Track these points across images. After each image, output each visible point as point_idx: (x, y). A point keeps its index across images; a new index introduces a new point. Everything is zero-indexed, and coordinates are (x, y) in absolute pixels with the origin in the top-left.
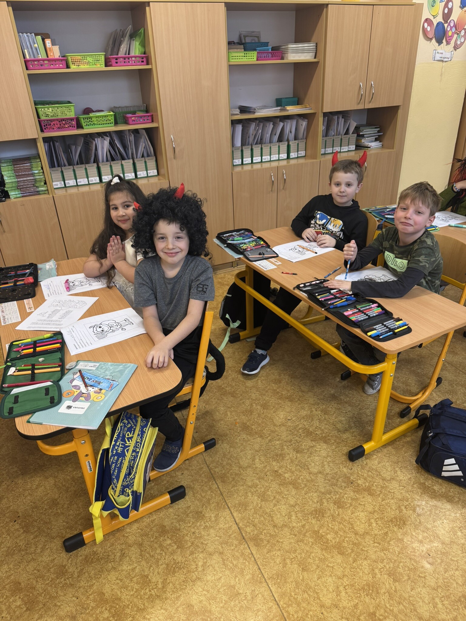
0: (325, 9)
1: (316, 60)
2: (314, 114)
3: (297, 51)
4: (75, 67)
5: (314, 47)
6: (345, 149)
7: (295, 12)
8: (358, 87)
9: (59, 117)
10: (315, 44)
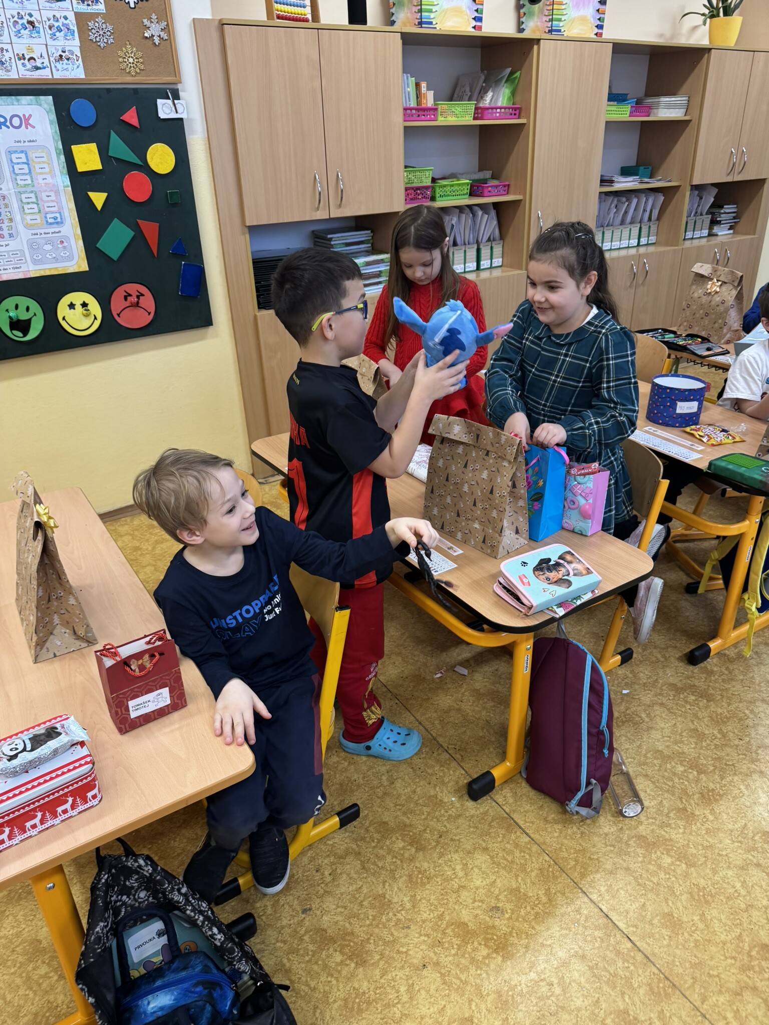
0: (706, 55)
1: (687, 118)
2: (677, 188)
3: (669, 106)
4: (443, 119)
5: (686, 102)
6: (697, 234)
7: (648, 56)
8: (730, 152)
9: (415, 185)
10: (687, 98)
